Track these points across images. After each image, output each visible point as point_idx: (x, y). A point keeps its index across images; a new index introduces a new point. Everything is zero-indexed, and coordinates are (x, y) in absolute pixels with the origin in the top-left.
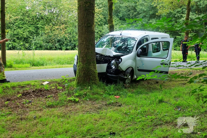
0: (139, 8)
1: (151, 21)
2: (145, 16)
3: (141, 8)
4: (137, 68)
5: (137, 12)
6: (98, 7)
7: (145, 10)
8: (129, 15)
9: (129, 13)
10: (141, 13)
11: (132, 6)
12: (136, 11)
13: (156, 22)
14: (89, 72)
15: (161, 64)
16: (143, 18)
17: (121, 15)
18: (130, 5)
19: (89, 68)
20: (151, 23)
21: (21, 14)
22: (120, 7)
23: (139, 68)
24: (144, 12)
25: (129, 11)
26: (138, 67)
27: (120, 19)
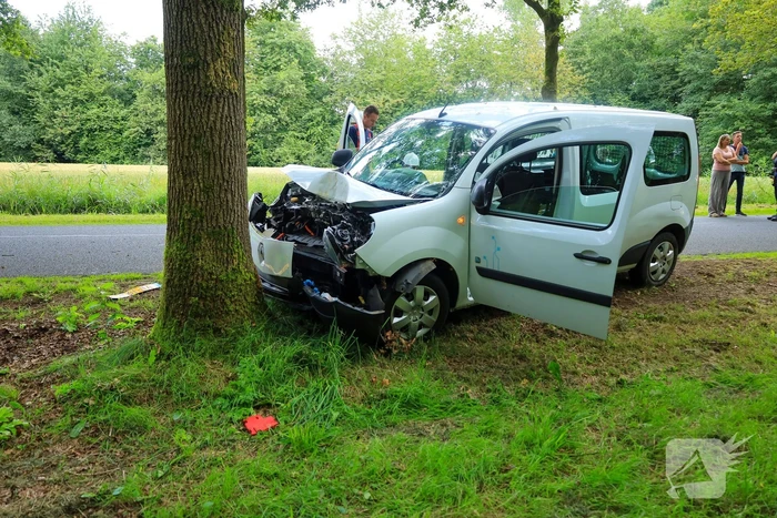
0: (684, 68)
1: (713, 101)
2: (700, 89)
3: (690, 66)
4: (474, 265)
5: (678, 80)
6: (579, 71)
7: (701, 71)
8: (657, 87)
9: (656, 82)
10: (689, 82)
11: (667, 65)
12: (677, 78)
13: (729, 101)
14: (186, 278)
15: (577, 256)
16: (693, 93)
17: (634, 87)
18: (663, 62)
19: (186, 261)
20: (713, 105)
21: (408, 93)
22: (636, 69)
23: (483, 265)
24: (700, 77)
25: (660, 76)
26: (478, 260)
27: (633, 99)
